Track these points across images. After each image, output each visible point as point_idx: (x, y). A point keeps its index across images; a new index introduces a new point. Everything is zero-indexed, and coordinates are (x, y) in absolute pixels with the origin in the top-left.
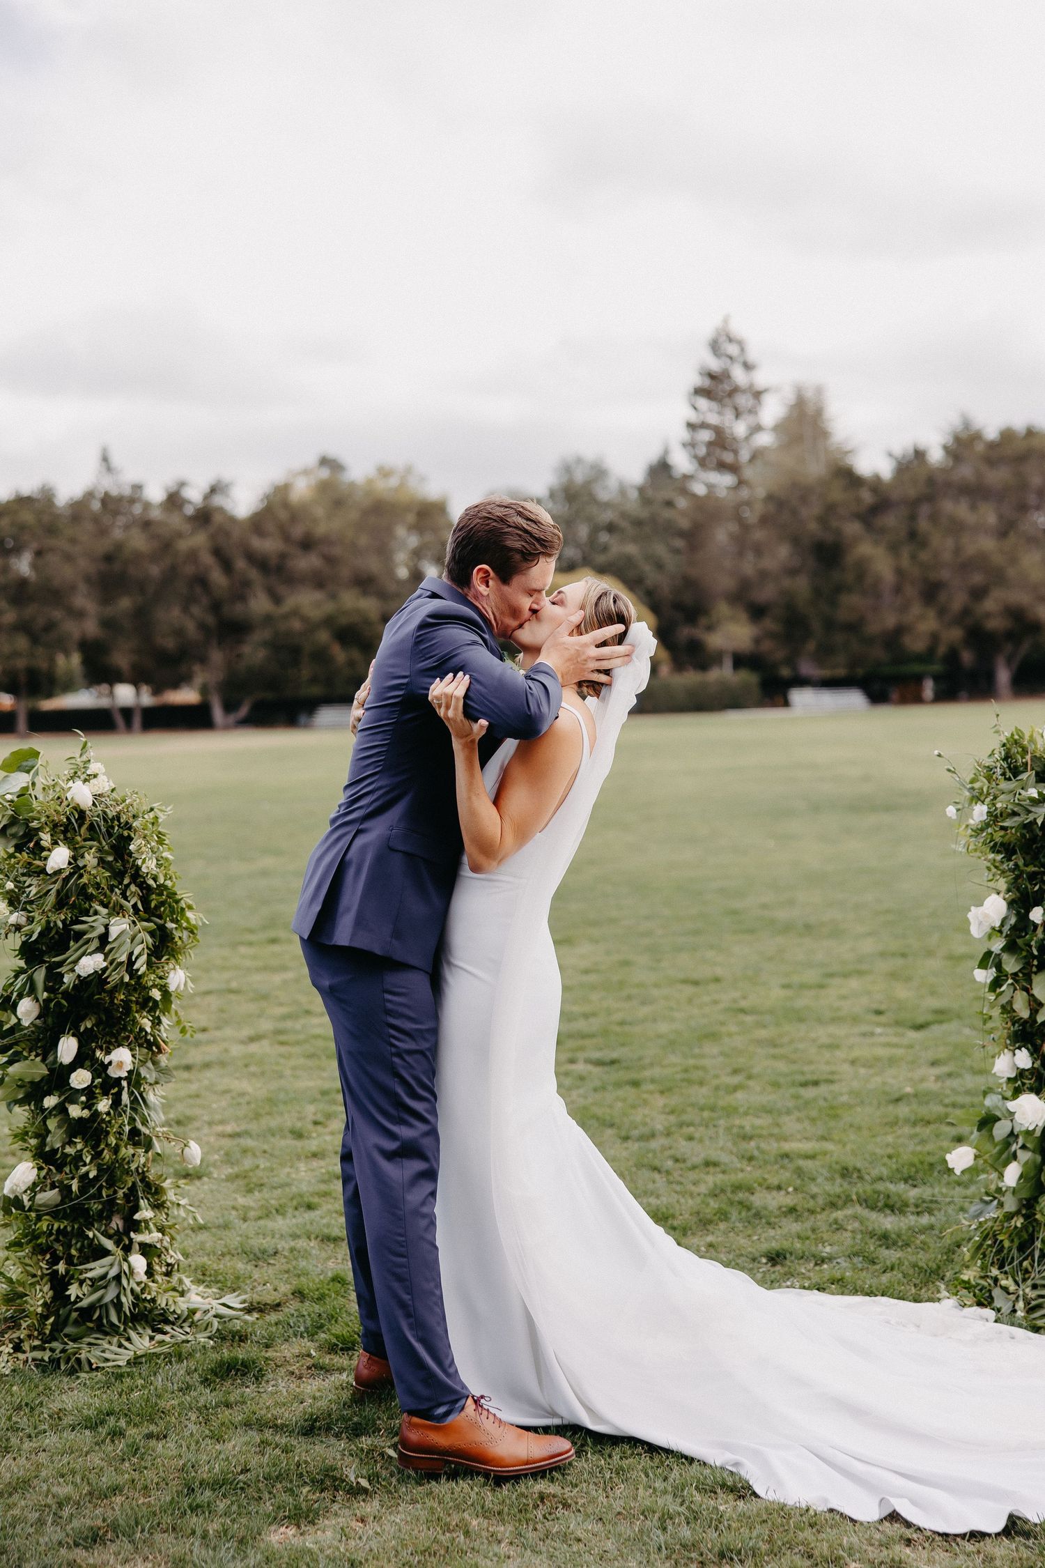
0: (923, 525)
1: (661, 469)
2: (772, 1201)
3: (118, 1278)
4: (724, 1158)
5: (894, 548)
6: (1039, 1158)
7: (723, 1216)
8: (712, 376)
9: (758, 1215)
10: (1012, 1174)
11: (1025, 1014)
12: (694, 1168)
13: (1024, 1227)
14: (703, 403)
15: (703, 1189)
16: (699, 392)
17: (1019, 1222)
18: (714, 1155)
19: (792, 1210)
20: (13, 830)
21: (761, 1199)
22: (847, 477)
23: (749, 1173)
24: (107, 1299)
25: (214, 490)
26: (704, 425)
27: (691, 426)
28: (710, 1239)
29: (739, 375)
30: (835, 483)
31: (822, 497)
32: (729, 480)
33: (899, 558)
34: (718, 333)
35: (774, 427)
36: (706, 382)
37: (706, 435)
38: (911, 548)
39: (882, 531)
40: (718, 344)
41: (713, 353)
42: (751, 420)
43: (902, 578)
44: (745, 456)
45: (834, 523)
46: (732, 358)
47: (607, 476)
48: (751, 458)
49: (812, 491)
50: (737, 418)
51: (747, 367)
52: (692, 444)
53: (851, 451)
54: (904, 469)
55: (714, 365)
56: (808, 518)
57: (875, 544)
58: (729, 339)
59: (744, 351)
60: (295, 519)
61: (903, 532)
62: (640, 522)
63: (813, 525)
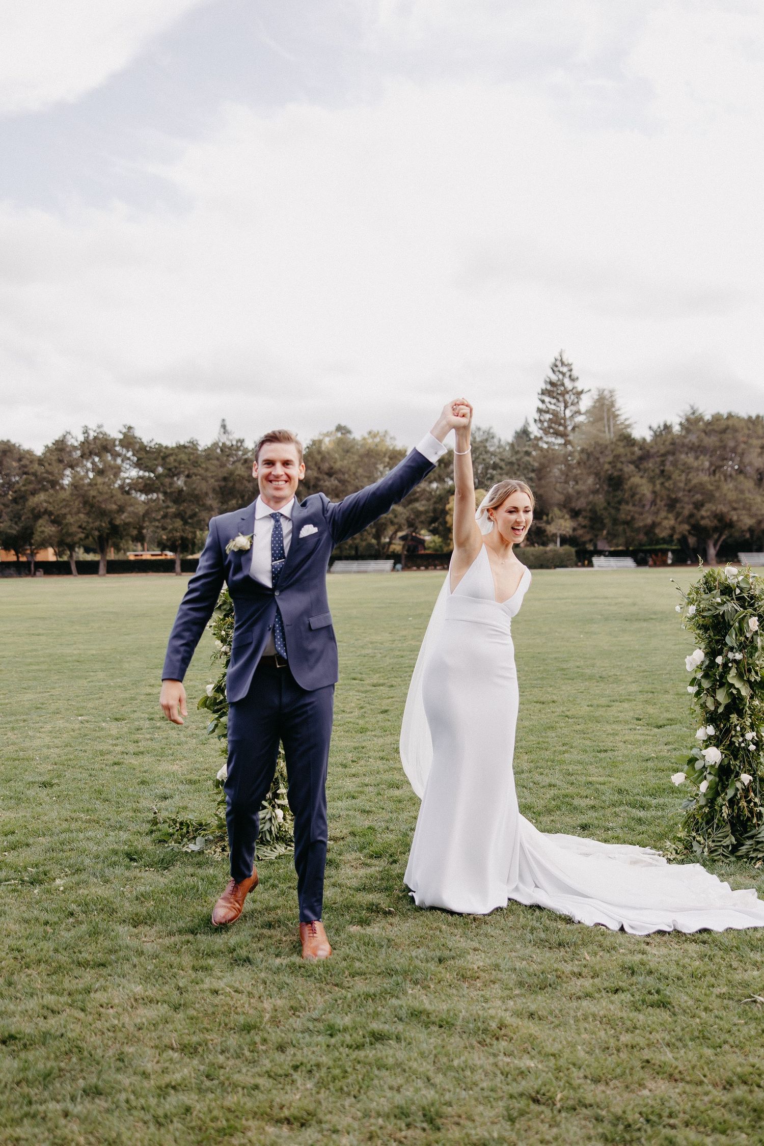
0: (668, 467)
1: (524, 434)
2: (583, 803)
3: (270, 819)
4: (558, 783)
5: (652, 480)
6: (717, 779)
7: (559, 808)
8: (552, 384)
9: (575, 808)
10: (704, 786)
11: (712, 708)
12: (544, 787)
13: (709, 812)
14: (547, 399)
15: (548, 796)
16: (543, 392)
17: (707, 810)
18: (553, 782)
19: (593, 807)
20: (225, 607)
21: (576, 802)
22: (628, 440)
23: (571, 790)
24: (265, 829)
26: (547, 411)
27: (540, 411)
28: (552, 818)
29: (568, 384)
30: (619, 443)
31: (612, 451)
32: (561, 441)
33: (654, 485)
34: (556, 360)
35: (587, 412)
36: (549, 387)
37: (548, 416)
38: (662, 480)
39: (645, 470)
40: (557, 366)
41: (553, 371)
42: (574, 408)
43: (656, 496)
44: (570, 428)
45: (619, 465)
46: (564, 374)
47: (493, 437)
48: (573, 429)
49: (606, 447)
50: (566, 407)
51: (572, 379)
52: (540, 421)
53: (629, 426)
54: (657, 435)
55: (554, 378)
56: (605, 462)
57: (642, 477)
58: (563, 364)
59: (571, 370)
60: (323, 459)
61: (657, 471)
62: (511, 463)
63: (607, 466)
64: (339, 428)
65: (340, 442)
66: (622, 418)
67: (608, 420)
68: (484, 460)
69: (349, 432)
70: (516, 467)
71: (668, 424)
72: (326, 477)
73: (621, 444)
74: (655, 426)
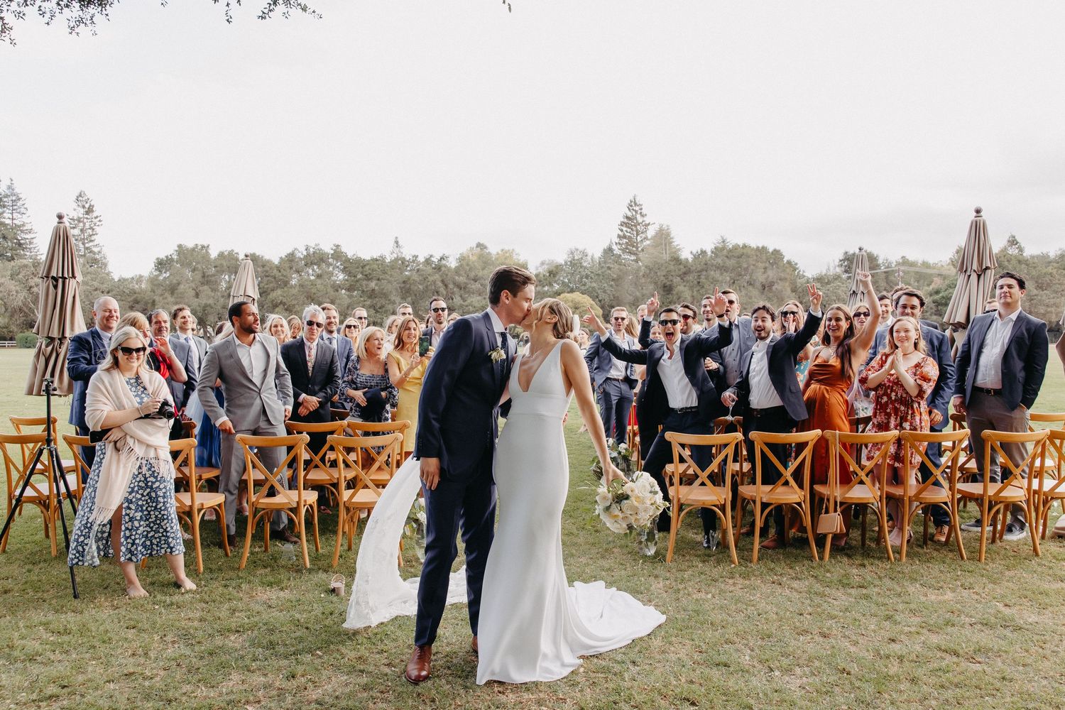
0: (703, 280)
1: (609, 250)
5: (691, 288)
8: (627, 218)
14: (624, 229)
16: (622, 224)
22: (677, 260)
25: (442, 258)
26: (625, 237)
27: (619, 236)
29: (640, 219)
30: (670, 263)
31: (666, 268)
32: (633, 257)
33: (693, 292)
34: (631, 202)
35: (651, 239)
36: (626, 220)
37: (625, 241)
38: (698, 288)
39: (688, 282)
40: (631, 206)
41: (629, 209)
42: (644, 236)
43: (694, 299)
44: (640, 249)
45: (670, 278)
46: (636, 212)
47: (587, 256)
48: (643, 250)
49: (662, 265)
50: (637, 235)
51: (642, 215)
52: (620, 244)
53: (679, 250)
54: (696, 257)
55: (629, 214)
56: (660, 275)
57: (685, 286)
58: (636, 204)
59: (641, 209)
60: (470, 269)
61: (695, 282)
62: (598, 275)
63: (662, 278)
64: (479, 245)
65: (480, 256)
66: (675, 244)
67: (666, 245)
68: (580, 272)
69: (486, 248)
70: (601, 277)
71: (704, 249)
72: (472, 282)
73: (672, 263)
74: (694, 252)
